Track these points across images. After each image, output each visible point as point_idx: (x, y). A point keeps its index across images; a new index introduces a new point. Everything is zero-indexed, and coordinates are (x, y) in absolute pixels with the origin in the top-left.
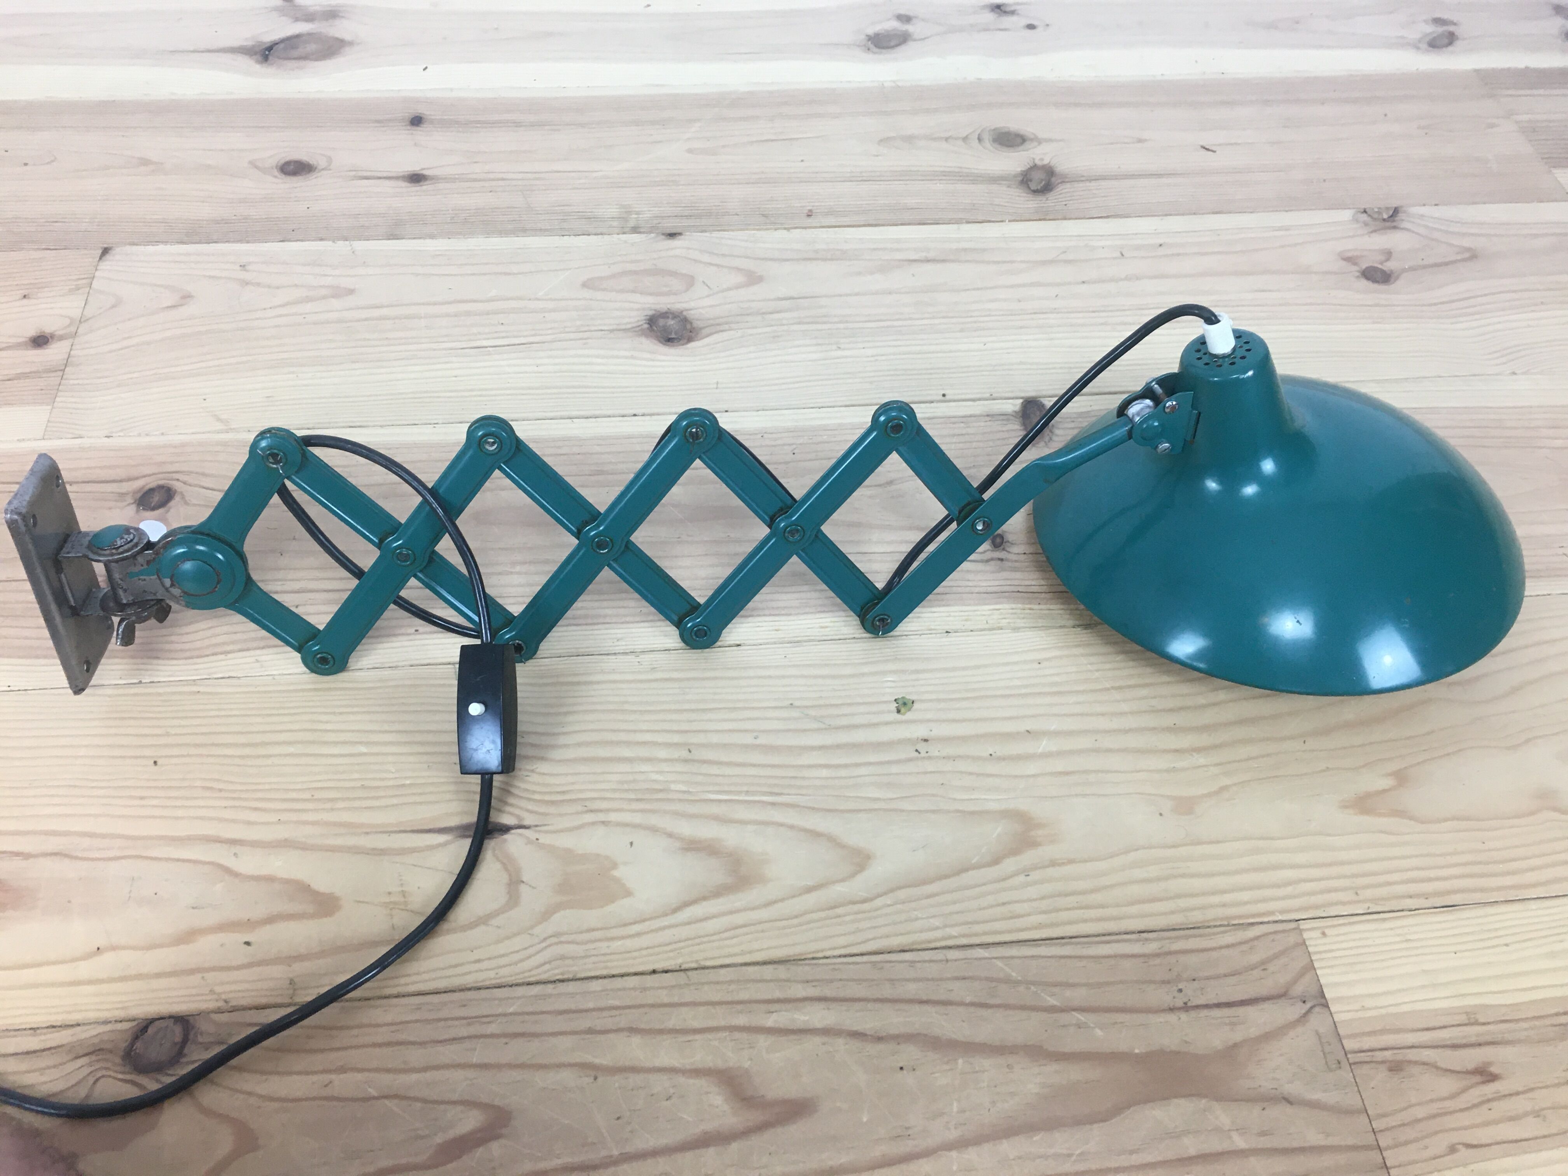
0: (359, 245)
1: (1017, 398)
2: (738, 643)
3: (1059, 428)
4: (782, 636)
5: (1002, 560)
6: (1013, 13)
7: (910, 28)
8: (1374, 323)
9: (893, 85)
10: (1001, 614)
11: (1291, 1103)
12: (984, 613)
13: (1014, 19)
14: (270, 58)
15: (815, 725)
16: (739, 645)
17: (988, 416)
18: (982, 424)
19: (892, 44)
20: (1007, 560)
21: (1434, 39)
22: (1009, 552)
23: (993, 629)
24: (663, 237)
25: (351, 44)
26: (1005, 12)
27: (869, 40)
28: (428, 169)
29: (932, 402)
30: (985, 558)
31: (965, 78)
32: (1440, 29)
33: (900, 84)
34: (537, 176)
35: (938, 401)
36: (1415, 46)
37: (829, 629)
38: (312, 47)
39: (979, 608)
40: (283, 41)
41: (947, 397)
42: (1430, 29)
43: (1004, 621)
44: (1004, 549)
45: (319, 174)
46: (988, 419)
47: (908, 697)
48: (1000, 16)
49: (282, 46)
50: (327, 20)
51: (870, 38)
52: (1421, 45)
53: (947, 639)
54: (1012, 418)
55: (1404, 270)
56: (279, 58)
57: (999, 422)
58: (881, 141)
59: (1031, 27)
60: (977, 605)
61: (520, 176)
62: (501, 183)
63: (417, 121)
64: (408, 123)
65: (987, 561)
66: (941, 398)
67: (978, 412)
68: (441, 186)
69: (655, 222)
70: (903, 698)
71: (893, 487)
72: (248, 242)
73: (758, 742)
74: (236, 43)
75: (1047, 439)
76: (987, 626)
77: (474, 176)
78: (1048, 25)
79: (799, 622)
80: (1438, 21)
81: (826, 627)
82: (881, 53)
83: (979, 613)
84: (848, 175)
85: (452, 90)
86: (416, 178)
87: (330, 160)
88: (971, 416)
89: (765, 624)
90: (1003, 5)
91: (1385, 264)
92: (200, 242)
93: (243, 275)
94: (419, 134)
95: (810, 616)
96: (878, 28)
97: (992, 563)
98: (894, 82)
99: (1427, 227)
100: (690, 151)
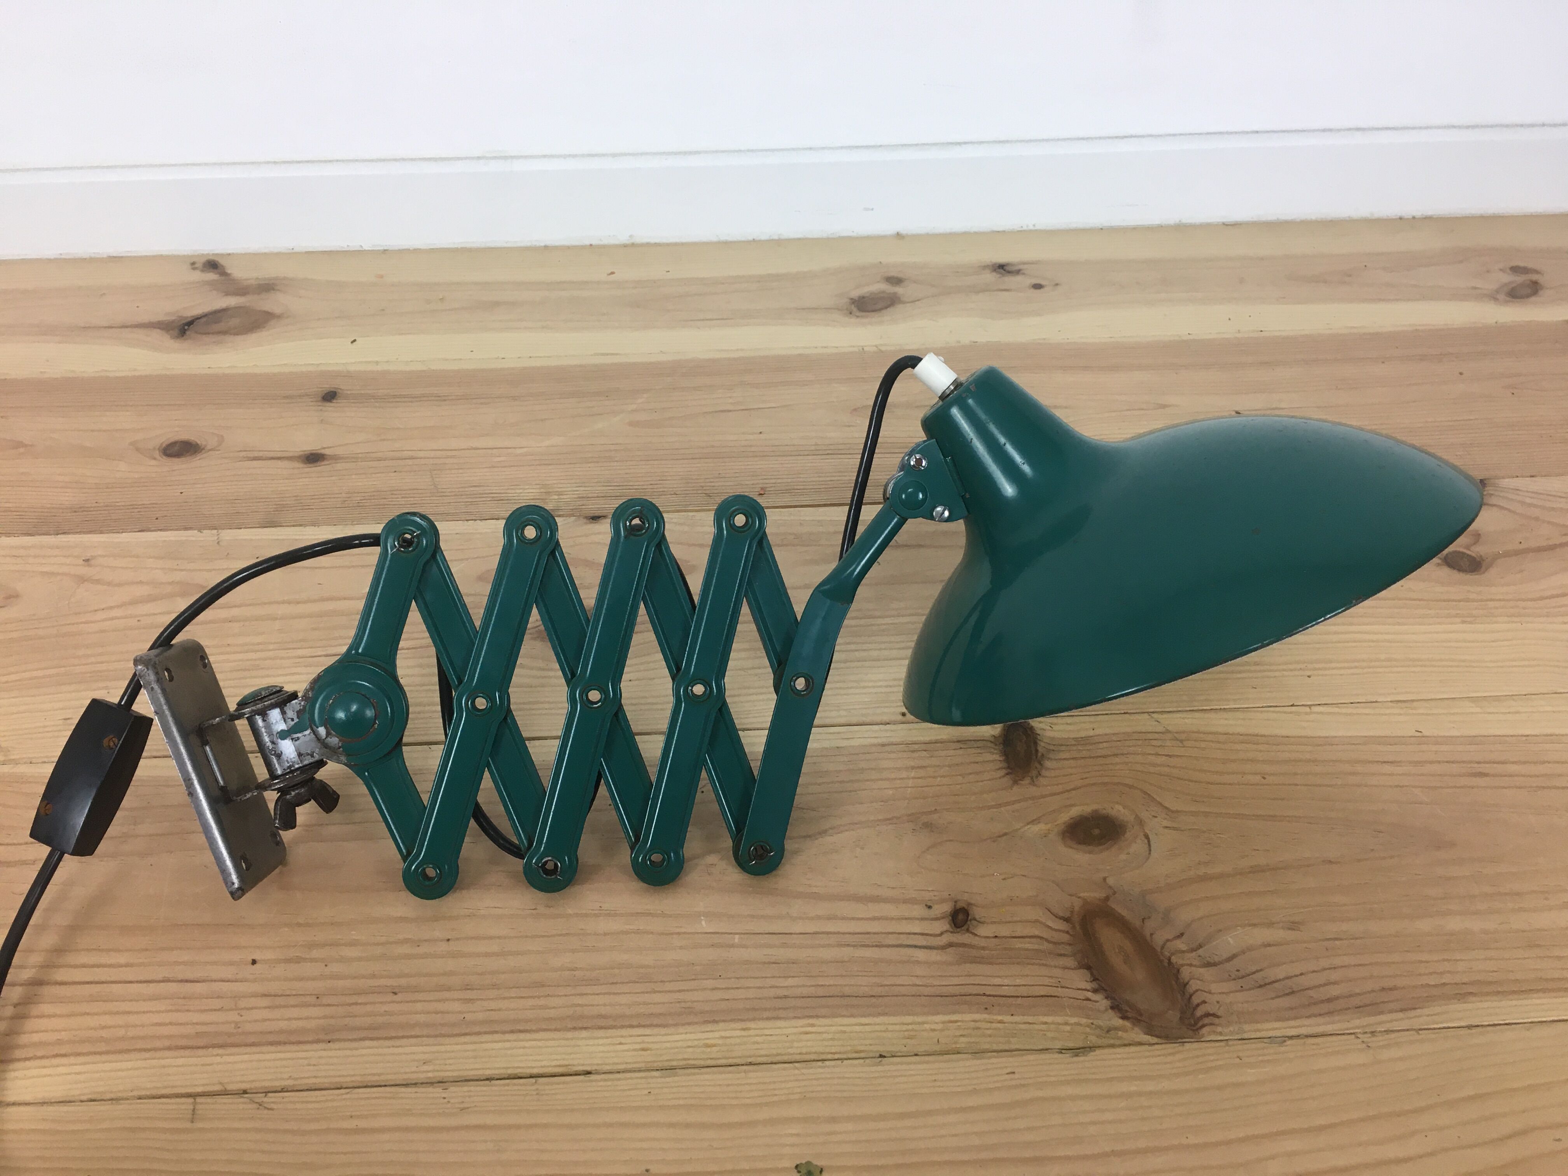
0: (228, 535)
2: (588, 1068)
3: (1049, 759)
4: (649, 1059)
5: (963, 946)
6: (1018, 272)
7: (899, 290)
8: (1463, 622)
9: (875, 349)
10: (959, 1028)
12: (934, 1026)
13: (1018, 278)
14: (188, 333)
16: (589, 1073)
17: (958, 741)
18: (952, 752)
19: (879, 306)
20: (974, 946)
21: (1513, 289)
22: (975, 934)
23: (947, 1053)
24: (585, 520)
25: (279, 317)
26: (1009, 272)
27: (853, 303)
28: (328, 448)
29: (888, 723)
30: (941, 943)
31: (959, 342)
32: (1519, 279)
33: (883, 348)
34: (450, 453)
35: (896, 723)
36: (1492, 297)
38: (235, 322)
39: (930, 1018)
40: (205, 315)
41: (908, 717)
42: (1507, 278)
43: (962, 1039)
44: (968, 930)
45: (205, 455)
46: (959, 745)
47: (815, 1162)
48: (1003, 275)
49: (204, 319)
50: (259, 294)
51: (853, 301)
52: (1498, 297)
53: (880, 1068)
54: (990, 744)
55: (1497, 556)
56: (196, 332)
57: (973, 751)
58: (855, 410)
59: (1037, 287)
60: (924, 1014)
61: (432, 454)
62: (410, 462)
63: (330, 396)
64: (320, 399)
65: (943, 948)
66: (899, 718)
68: (339, 466)
69: (580, 503)
70: (808, 1163)
71: (827, 839)
72: (101, 532)
74: (155, 318)
75: (1034, 773)
76: (937, 1048)
77: (380, 455)
78: (1057, 285)
79: (677, 1037)
80: (1515, 270)
81: (714, 1045)
82: (867, 317)
83: (927, 1026)
84: (813, 448)
85: (377, 363)
86: (313, 458)
87: (221, 439)
88: (936, 742)
89: (628, 1040)
90: (1007, 264)
91: (1473, 548)
92: (47, 534)
93: (84, 571)
94: (331, 410)
96: (865, 291)
97: (951, 950)
98: (876, 346)
99: (1523, 503)
100: (631, 424)
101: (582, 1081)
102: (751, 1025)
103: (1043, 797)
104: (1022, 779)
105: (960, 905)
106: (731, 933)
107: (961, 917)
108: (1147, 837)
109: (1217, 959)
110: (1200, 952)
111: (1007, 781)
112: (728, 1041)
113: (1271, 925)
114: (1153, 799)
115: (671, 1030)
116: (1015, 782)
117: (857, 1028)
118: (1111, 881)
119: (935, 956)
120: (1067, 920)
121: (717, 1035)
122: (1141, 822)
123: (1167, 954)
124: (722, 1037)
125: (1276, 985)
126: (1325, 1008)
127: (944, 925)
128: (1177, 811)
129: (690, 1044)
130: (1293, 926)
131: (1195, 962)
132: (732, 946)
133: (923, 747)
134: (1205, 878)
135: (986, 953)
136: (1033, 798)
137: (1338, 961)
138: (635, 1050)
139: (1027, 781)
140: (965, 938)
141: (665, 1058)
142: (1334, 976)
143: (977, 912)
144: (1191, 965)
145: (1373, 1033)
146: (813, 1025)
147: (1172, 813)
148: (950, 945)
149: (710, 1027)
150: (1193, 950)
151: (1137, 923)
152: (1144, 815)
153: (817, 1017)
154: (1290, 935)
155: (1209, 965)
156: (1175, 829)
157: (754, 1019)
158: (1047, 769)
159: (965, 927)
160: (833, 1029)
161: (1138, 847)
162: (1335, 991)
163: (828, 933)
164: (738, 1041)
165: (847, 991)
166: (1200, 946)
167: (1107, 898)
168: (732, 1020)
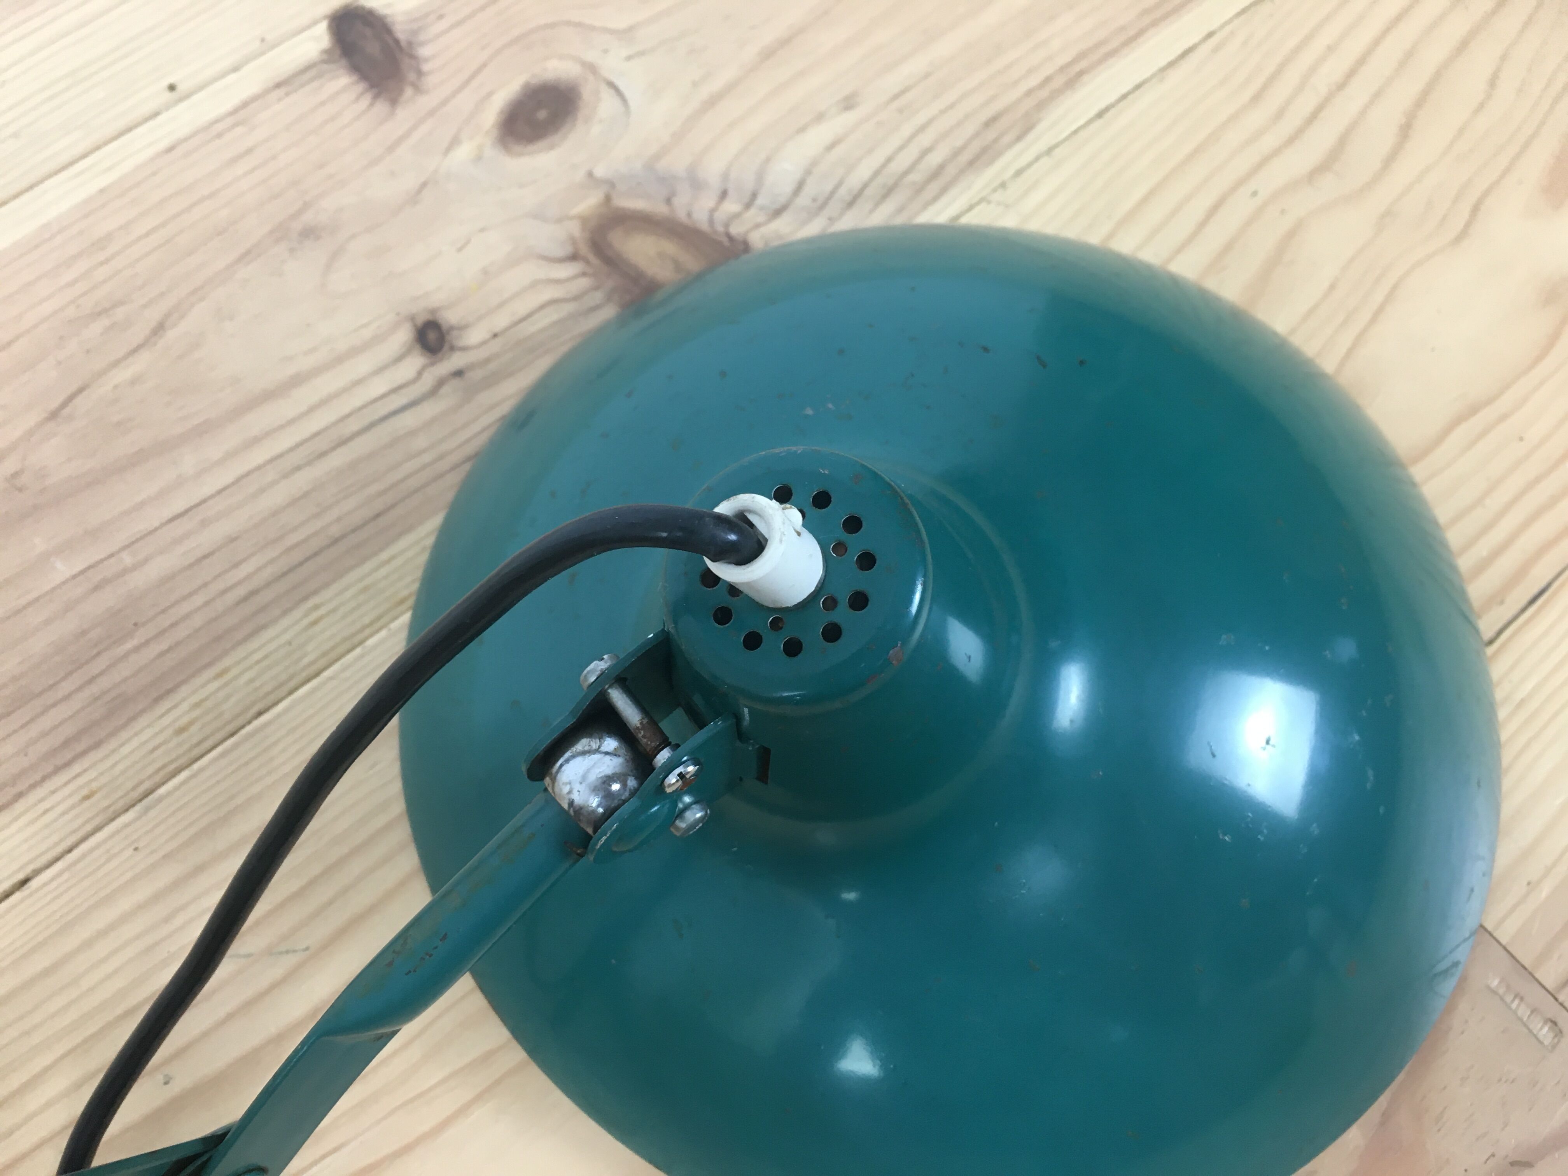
1: (315, 23)
2: (21, 876)
3: (420, 44)
4: (105, 804)
5: (459, 374)
11: (1528, 1165)
15: (277, 971)
17: (277, 86)
18: (277, 107)
20: (472, 367)
22: (464, 349)
29: (156, 114)
30: (428, 387)
35: (168, 107)
37: (194, 729)
41: (182, 88)
44: (452, 349)
46: (281, 92)
54: (325, 66)
57: (305, 89)
65: (433, 392)
66: (168, 96)
67: (254, 88)
71: (171, 335)
73: (175, 1088)
75: (412, 76)
79: (126, 749)
81: (191, 723)
88: (245, 105)
89: (55, 800)
95: (143, 721)
97: (446, 389)
101: (22, 901)
102: (227, 662)
103: (445, 102)
104: (401, 92)
105: (420, 321)
106: (111, 556)
107: (432, 336)
108: (611, 85)
109: (782, 200)
110: (760, 201)
111: (381, 107)
112: (209, 704)
113: (820, 118)
114: (593, 28)
115: (113, 743)
116: (394, 102)
117: (383, 572)
118: (600, 171)
119: (429, 409)
120: (574, 257)
121: (185, 706)
122: (592, 68)
123: (720, 229)
124: (197, 705)
125: (868, 192)
126: (934, 187)
127: (416, 361)
128: (631, 29)
129: (150, 746)
130: (849, 103)
131: (761, 219)
132: (125, 572)
133: (229, 121)
134: (712, 102)
135: (492, 366)
136: (432, 113)
137: (920, 118)
138: (73, 807)
139: (409, 92)
140: (455, 361)
141: (129, 785)
142: (925, 140)
143: (450, 317)
144: (758, 226)
145: (1003, 185)
146: (316, 607)
147: (626, 34)
148: (441, 383)
149: (166, 704)
150: (748, 206)
151: (661, 209)
152: (591, 56)
153: (315, 592)
154: (851, 117)
155: (778, 212)
156: (641, 54)
157: (226, 653)
158: (427, 60)
159: (446, 347)
160: (348, 594)
161: (607, 105)
162: (934, 159)
163: (259, 468)
164: (221, 695)
165: (335, 531)
166: (754, 196)
167: (608, 199)
168: (193, 676)
